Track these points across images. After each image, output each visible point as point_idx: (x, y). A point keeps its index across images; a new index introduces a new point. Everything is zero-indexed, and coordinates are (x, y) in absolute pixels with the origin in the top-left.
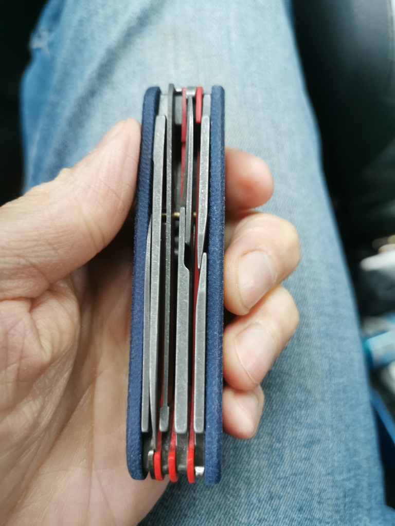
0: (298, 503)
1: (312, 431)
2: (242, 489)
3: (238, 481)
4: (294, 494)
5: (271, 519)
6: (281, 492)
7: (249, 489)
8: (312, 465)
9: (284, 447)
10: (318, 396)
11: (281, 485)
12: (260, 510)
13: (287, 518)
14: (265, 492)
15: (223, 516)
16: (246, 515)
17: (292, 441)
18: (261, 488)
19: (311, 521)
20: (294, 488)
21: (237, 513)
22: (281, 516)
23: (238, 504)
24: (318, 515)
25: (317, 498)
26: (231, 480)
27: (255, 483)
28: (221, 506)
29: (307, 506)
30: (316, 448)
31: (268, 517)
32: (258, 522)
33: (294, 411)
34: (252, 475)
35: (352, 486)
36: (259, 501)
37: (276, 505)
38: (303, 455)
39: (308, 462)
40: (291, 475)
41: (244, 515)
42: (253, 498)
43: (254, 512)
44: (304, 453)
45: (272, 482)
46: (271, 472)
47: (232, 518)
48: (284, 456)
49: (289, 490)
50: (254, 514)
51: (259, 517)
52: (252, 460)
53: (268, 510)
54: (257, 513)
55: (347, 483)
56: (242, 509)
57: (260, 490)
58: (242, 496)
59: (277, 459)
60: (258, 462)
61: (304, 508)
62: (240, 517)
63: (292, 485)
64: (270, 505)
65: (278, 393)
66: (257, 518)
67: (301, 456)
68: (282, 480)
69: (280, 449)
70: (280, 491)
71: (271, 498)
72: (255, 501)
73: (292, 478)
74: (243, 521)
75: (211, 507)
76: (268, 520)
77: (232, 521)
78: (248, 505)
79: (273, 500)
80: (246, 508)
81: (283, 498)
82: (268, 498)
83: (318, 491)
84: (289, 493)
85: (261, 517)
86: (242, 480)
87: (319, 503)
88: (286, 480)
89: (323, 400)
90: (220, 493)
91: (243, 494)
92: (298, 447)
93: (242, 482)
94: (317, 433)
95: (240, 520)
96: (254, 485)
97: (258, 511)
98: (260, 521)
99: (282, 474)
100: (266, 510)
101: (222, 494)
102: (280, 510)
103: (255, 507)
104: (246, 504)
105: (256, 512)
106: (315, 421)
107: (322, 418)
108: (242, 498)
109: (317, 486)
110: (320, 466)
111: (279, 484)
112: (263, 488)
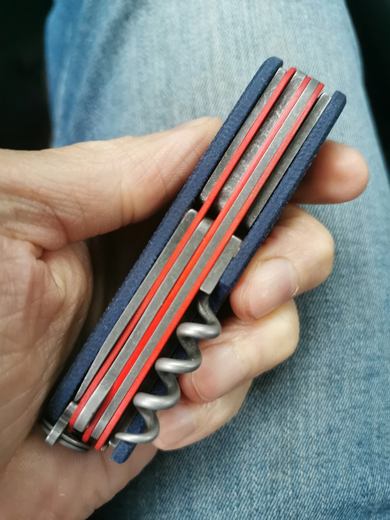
0: (357, 437)
1: (370, 364)
2: (300, 421)
3: (295, 414)
4: (353, 427)
5: (330, 453)
6: (340, 425)
7: (307, 422)
8: (371, 398)
9: (343, 379)
10: (376, 327)
11: (341, 419)
12: (319, 444)
13: (346, 451)
14: (324, 426)
15: (280, 450)
16: (304, 448)
17: (351, 373)
18: (319, 421)
19: (370, 456)
20: (353, 421)
21: (295, 446)
22: (340, 450)
23: (296, 437)
24: (377, 450)
25: (375, 433)
26: (288, 412)
27: (313, 416)
28: (278, 440)
29: (366, 440)
30: (375, 381)
31: (326, 451)
32: (316, 456)
33: (353, 341)
34: (310, 408)
36: (318, 435)
37: (335, 438)
38: (363, 388)
39: (367, 395)
40: (350, 408)
41: (302, 448)
42: (312, 431)
43: (312, 446)
44: (363, 386)
45: (331, 415)
46: (330, 404)
47: (289, 451)
48: (343, 389)
49: (348, 424)
50: (312, 448)
51: (318, 451)
52: (310, 392)
53: (326, 444)
54: (316, 447)
56: (299, 442)
57: (319, 423)
58: (299, 429)
59: (335, 392)
60: (317, 394)
61: (363, 442)
62: (297, 451)
63: (352, 418)
64: (329, 439)
65: (336, 323)
66: (315, 451)
67: (361, 389)
68: (341, 413)
69: (339, 381)
71: (330, 431)
72: (313, 434)
73: (352, 411)
74: (301, 455)
75: (268, 440)
76: (327, 453)
77: (290, 454)
78: (306, 438)
79: (332, 434)
80: (304, 441)
81: (342, 432)
82: (327, 432)
83: (377, 425)
84: (348, 427)
85: (319, 451)
86: (299, 412)
87: (378, 437)
88: (345, 413)
89: (381, 331)
90: (277, 425)
91: (301, 426)
92: (356, 379)
93: (299, 415)
94: (376, 365)
95: (298, 453)
96: (311, 418)
97: (317, 445)
98: (319, 455)
99: (341, 407)
100: (325, 444)
101: (279, 427)
102: (339, 444)
103: (313, 441)
104: (304, 438)
105: (314, 446)
106: (374, 353)
107: (380, 350)
108: (300, 431)
109: (376, 420)
110: (379, 399)
111: (338, 418)
112: (321, 420)
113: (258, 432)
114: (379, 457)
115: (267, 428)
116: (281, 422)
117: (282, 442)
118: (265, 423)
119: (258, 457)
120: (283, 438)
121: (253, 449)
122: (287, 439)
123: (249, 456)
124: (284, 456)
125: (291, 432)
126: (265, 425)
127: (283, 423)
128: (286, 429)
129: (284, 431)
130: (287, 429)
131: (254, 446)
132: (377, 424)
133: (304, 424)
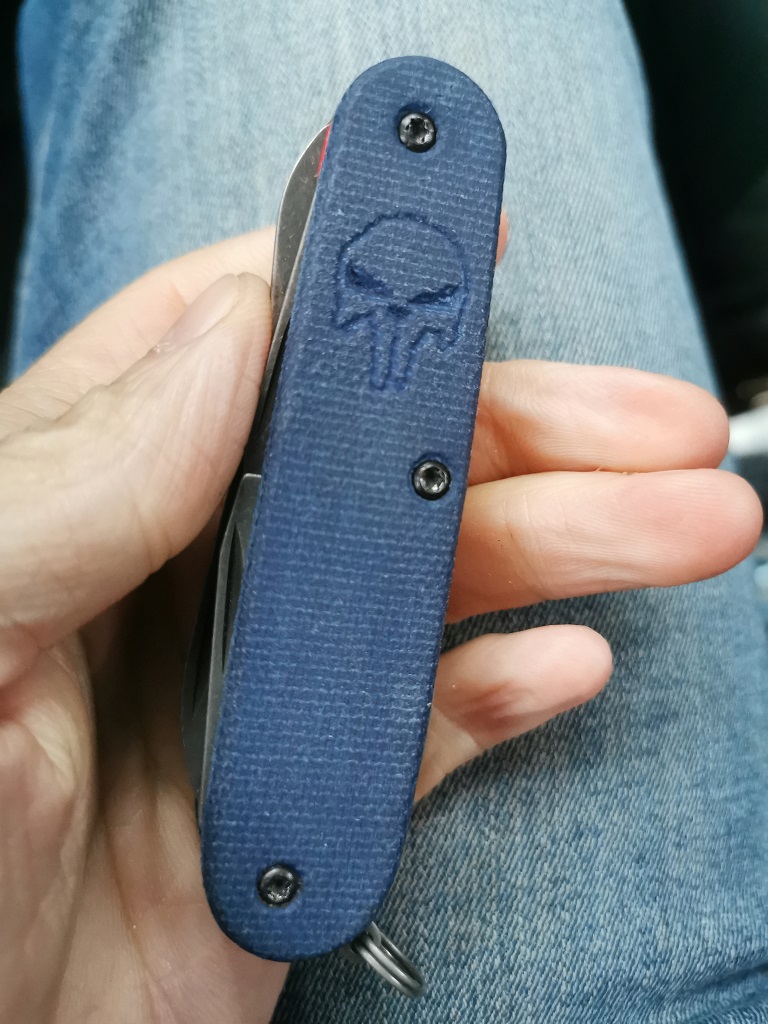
0: (634, 846)
1: (660, 695)
2: (516, 814)
3: (506, 799)
4: (626, 826)
5: (579, 878)
6: (599, 822)
7: (531, 815)
8: (663, 765)
9: (605, 727)
10: (671, 621)
11: (600, 808)
12: (556, 860)
13: (611, 876)
14: (565, 822)
15: (474, 872)
16: (524, 870)
17: (620, 714)
18: (557, 813)
19: (662, 883)
20: (625, 813)
21: (506, 866)
22: (600, 873)
23: (507, 847)
24: (676, 870)
25: (672, 836)
26: (492, 794)
27: (543, 802)
28: (470, 852)
29: (653, 851)
30: (671, 729)
31: (571, 875)
32: (550, 886)
33: (623, 650)
34: (536, 786)
35: (741, 813)
36: (553, 843)
37: (589, 848)
38: (645, 745)
39: (654, 759)
40: (620, 786)
41: (521, 870)
42: (539, 834)
43: (543, 864)
44: (646, 740)
45: (580, 801)
46: (577, 779)
47: (494, 876)
48: (605, 745)
49: (615, 819)
50: (542, 869)
51: (553, 874)
53: (572, 859)
54: (550, 866)
55: (733, 807)
56: (516, 857)
57: (555, 818)
58: (515, 831)
59: (589, 753)
60: (549, 758)
61: (647, 856)
62: (511, 875)
63: (623, 806)
64: (576, 851)
66: (548, 876)
67: (641, 746)
68: (600, 797)
69: (595, 731)
70: (597, 820)
71: (579, 834)
72: (543, 841)
73: (623, 793)
74: (519, 883)
75: (450, 851)
76: (572, 880)
77: (496, 882)
78: (530, 849)
79: (583, 839)
80: (524, 855)
81: (602, 835)
82: (571, 835)
83: (676, 821)
84: (615, 825)
85: (557, 875)
86: (514, 796)
87: (678, 846)
88: (610, 796)
89: (681, 629)
90: (467, 822)
91: (518, 824)
92: (632, 726)
93: (515, 800)
94: (671, 697)
95: (513, 880)
96: (540, 807)
97: (551, 863)
98: (555, 884)
99: (600, 784)
100: (568, 860)
101: (473, 825)
102: (598, 860)
103: (543, 855)
104: (524, 847)
105: (546, 865)
106: (667, 673)
107: (680, 667)
108: (516, 834)
109: (673, 810)
110: (679, 767)
111: (594, 806)
112: (561, 812)
113: (430, 833)
114: (680, 886)
115: (448, 826)
116: (477, 815)
117: (479, 856)
118: (443, 815)
119: (430, 887)
120: (482, 849)
121: (421, 869)
122: (489, 851)
123: (410, 883)
124: (484, 884)
125: (499, 835)
126: (444, 819)
127: (481, 815)
128: (487, 830)
129: (483, 833)
130: (490, 830)
131: (421, 863)
132: (675, 818)
133: (524, 820)
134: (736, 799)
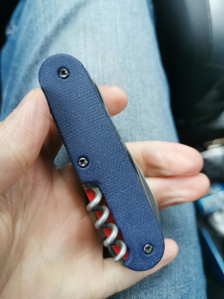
134: (184, 288)
